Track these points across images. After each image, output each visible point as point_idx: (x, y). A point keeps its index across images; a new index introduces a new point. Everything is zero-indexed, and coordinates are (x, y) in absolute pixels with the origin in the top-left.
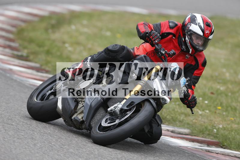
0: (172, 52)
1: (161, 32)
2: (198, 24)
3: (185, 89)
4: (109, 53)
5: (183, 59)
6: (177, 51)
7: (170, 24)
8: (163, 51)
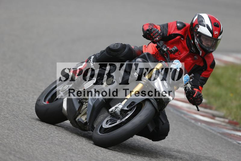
0: (174, 49)
1: (168, 33)
2: (206, 26)
3: (189, 86)
4: (110, 52)
5: (191, 60)
6: (185, 52)
7: (178, 25)
8: (165, 48)
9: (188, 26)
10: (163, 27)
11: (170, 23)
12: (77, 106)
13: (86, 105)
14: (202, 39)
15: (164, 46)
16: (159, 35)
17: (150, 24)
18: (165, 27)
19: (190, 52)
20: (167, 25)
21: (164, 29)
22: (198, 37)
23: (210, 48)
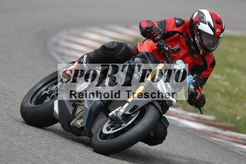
0: (176, 48)
2: (207, 23)
3: (192, 87)
4: (106, 51)
5: (190, 59)
6: (184, 51)
7: (177, 21)
8: (166, 47)
9: (187, 23)
10: (161, 25)
11: (168, 19)
12: (70, 109)
13: (81, 108)
14: (203, 37)
15: (165, 45)
16: (161, 33)
17: (148, 22)
18: (163, 24)
19: (189, 50)
20: (165, 22)
21: (162, 26)
22: (198, 35)
23: (211, 47)
